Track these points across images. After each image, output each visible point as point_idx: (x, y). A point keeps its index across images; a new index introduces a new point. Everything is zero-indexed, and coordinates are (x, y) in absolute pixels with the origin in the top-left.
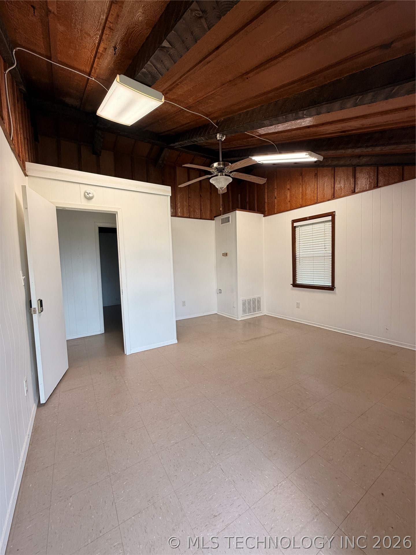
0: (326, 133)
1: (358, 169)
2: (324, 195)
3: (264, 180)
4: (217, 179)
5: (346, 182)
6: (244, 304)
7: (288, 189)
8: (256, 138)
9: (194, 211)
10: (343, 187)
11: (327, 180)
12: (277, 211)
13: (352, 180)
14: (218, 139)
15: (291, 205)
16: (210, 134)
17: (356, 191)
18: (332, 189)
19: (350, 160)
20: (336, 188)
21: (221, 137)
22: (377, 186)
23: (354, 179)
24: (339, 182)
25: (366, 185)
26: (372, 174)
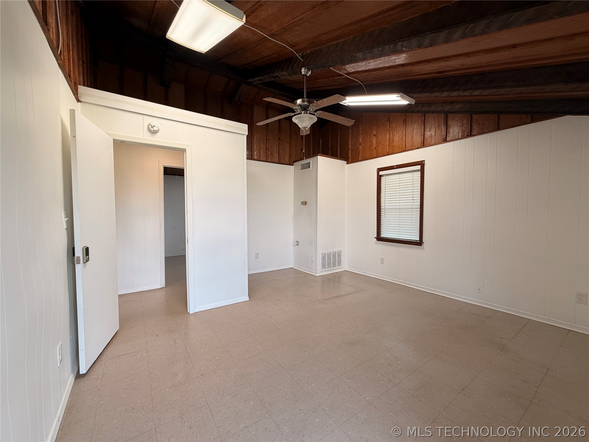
0: (420, 73)
1: (450, 115)
2: (413, 142)
3: (351, 121)
4: (300, 117)
5: (437, 129)
6: (323, 258)
7: (374, 135)
8: (344, 77)
9: (272, 155)
10: (433, 134)
11: (417, 126)
12: (362, 159)
13: (443, 129)
14: (302, 74)
15: (377, 152)
16: (294, 68)
17: (448, 140)
18: (421, 136)
19: (442, 106)
20: (426, 136)
21: (306, 72)
22: (470, 135)
23: (446, 126)
24: (430, 130)
25: (458, 133)
26: (465, 122)
